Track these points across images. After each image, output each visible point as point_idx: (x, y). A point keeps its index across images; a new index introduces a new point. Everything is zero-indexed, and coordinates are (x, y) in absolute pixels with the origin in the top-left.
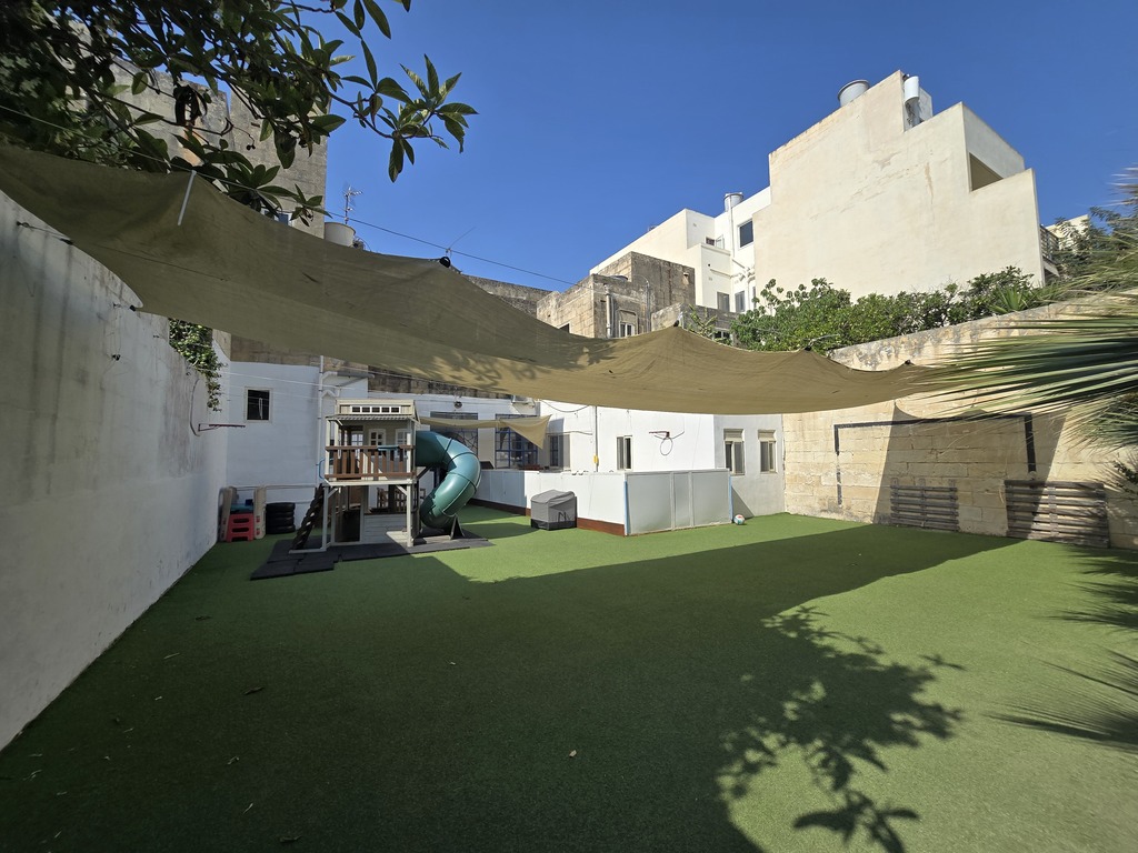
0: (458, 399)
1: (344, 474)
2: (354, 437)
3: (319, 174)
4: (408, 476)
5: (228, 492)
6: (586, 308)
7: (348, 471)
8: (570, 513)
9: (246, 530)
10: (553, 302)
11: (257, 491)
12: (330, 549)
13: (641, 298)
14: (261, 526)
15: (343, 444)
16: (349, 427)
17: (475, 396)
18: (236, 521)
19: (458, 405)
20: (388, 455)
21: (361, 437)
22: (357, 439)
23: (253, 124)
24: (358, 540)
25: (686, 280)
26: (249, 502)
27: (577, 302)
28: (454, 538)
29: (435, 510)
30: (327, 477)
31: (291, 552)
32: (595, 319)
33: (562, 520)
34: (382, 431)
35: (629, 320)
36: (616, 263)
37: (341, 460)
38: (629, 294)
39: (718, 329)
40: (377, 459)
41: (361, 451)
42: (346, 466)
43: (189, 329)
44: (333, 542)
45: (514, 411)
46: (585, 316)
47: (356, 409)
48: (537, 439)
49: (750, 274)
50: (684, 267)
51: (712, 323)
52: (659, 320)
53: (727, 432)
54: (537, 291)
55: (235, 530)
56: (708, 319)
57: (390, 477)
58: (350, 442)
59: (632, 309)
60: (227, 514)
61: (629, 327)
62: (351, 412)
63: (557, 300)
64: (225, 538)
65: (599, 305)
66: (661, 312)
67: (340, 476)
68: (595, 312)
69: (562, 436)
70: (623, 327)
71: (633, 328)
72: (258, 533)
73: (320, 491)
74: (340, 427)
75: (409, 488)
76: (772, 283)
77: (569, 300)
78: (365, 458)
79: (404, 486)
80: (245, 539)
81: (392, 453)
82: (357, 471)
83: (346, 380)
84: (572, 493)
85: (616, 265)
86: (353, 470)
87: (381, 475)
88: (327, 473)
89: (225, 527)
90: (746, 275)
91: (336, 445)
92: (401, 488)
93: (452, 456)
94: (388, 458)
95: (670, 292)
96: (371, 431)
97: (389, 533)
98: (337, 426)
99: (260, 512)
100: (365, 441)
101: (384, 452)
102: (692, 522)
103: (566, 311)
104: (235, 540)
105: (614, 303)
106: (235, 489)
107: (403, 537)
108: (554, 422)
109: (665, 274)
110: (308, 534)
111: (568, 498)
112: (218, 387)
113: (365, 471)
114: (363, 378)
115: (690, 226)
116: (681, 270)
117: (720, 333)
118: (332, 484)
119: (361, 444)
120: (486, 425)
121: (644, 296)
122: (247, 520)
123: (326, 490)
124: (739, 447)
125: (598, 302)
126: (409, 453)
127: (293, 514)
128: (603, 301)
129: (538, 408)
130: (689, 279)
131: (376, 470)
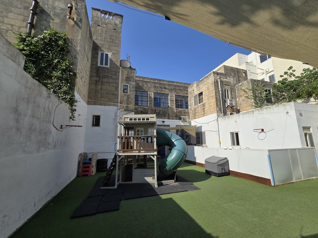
0: (163, 120)
1: (126, 149)
2: (130, 132)
3: (119, 40)
4: (155, 151)
5: (82, 155)
6: (210, 84)
7: (128, 148)
8: (226, 168)
9: (88, 171)
10: (195, 85)
11: (93, 154)
12: (119, 185)
13: (231, 80)
14: (94, 169)
15: (125, 135)
16: (128, 127)
17: (169, 119)
18: (84, 167)
19: (163, 122)
20: (146, 140)
21: (133, 132)
22: (131, 133)
23: (98, 25)
24: (132, 181)
25: (244, 74)
26: (90, 159)
27: (206, 83)
28: (176, 181)
29: (167, 168)
30: (118, 151)
31: (102, 188)
32: (215, 88)
33: (223, 172)
34: (142, 129)
35: (227, 87)
36: (219, 68)
37: (124, 142)
38: (226, 78)
39: (266, 89)
40: (140, 141)
41: (133, 138)
42: (126, 146)
43: (64, 85)
44: (120, 182)
45: (182, 124)
46: (210, 87)
47: (131, 119)
48: (193, 134)
49: (267, 72)
50: (243, 70)
51: (263, 86)
52: (239, 87)
53: (304, 128)
54: (187, 84)
55: (84, 171)
56: (261, 84)
57: (146, 151)
58: (128, 134)
59: (228, 84)
60: (81, 164)
61: (227, 90)
62: (129, 121)
63: (197, 84)
64: (79, 175)
65: (216, 83)
66: (240, 84)
67: (124, 150)
68: (215, 85)
69: (201, 133)
70: (225, 90)
71: (229, 91)
72: (93, 173)
73: (115, 156)
74: (124, 128)
75: (155, 157)
76: (291, 68)
77: (202, 83)
78: (135, 142)
79: (153, 156)
80: (87, 175)
81: (147, 139)
82: (132, 148)
83: (127, 112)
84: (226, 158)
85: (220, 69)
86: (130, 147)
87: (142, 150)
88: (118, 149)
89: (80, 170)
90: (265, 72)
91: (122, 135)
92: (152, 157)
93: (173, 141)
94: (146, 142)
95: (239, 78)
96: (137, 129)
97: (146, 178)
98: (123, 127)
99: (94, 163)
100: (135, 134)
101: (144, 139)
102: (303, 177)
103: (201, 87)
104: (84, 176)
105: (222, 82)
106: (86, 153)
107: (152, 180)
108: (198, 127)
109: (236, 72)
110: (112, 173)
111: (225, 161)
112: (75, 110)
113: (135, 148)
114: (133, 111)
115: (239, 58)
116: (242, 71)
117: (267, 90)
118: (120, 154)
119: (133, 135)
120: (173, 129)
121: (232, 79)
122: (88, 167)
123: (118, 157)
124: (310, 135)
125: (216, 81)
126: (155, 139)
127: (107, 163)
128: (217, 81)
129: (190, 123)
130: (245, 74)
131: (140, 148)
